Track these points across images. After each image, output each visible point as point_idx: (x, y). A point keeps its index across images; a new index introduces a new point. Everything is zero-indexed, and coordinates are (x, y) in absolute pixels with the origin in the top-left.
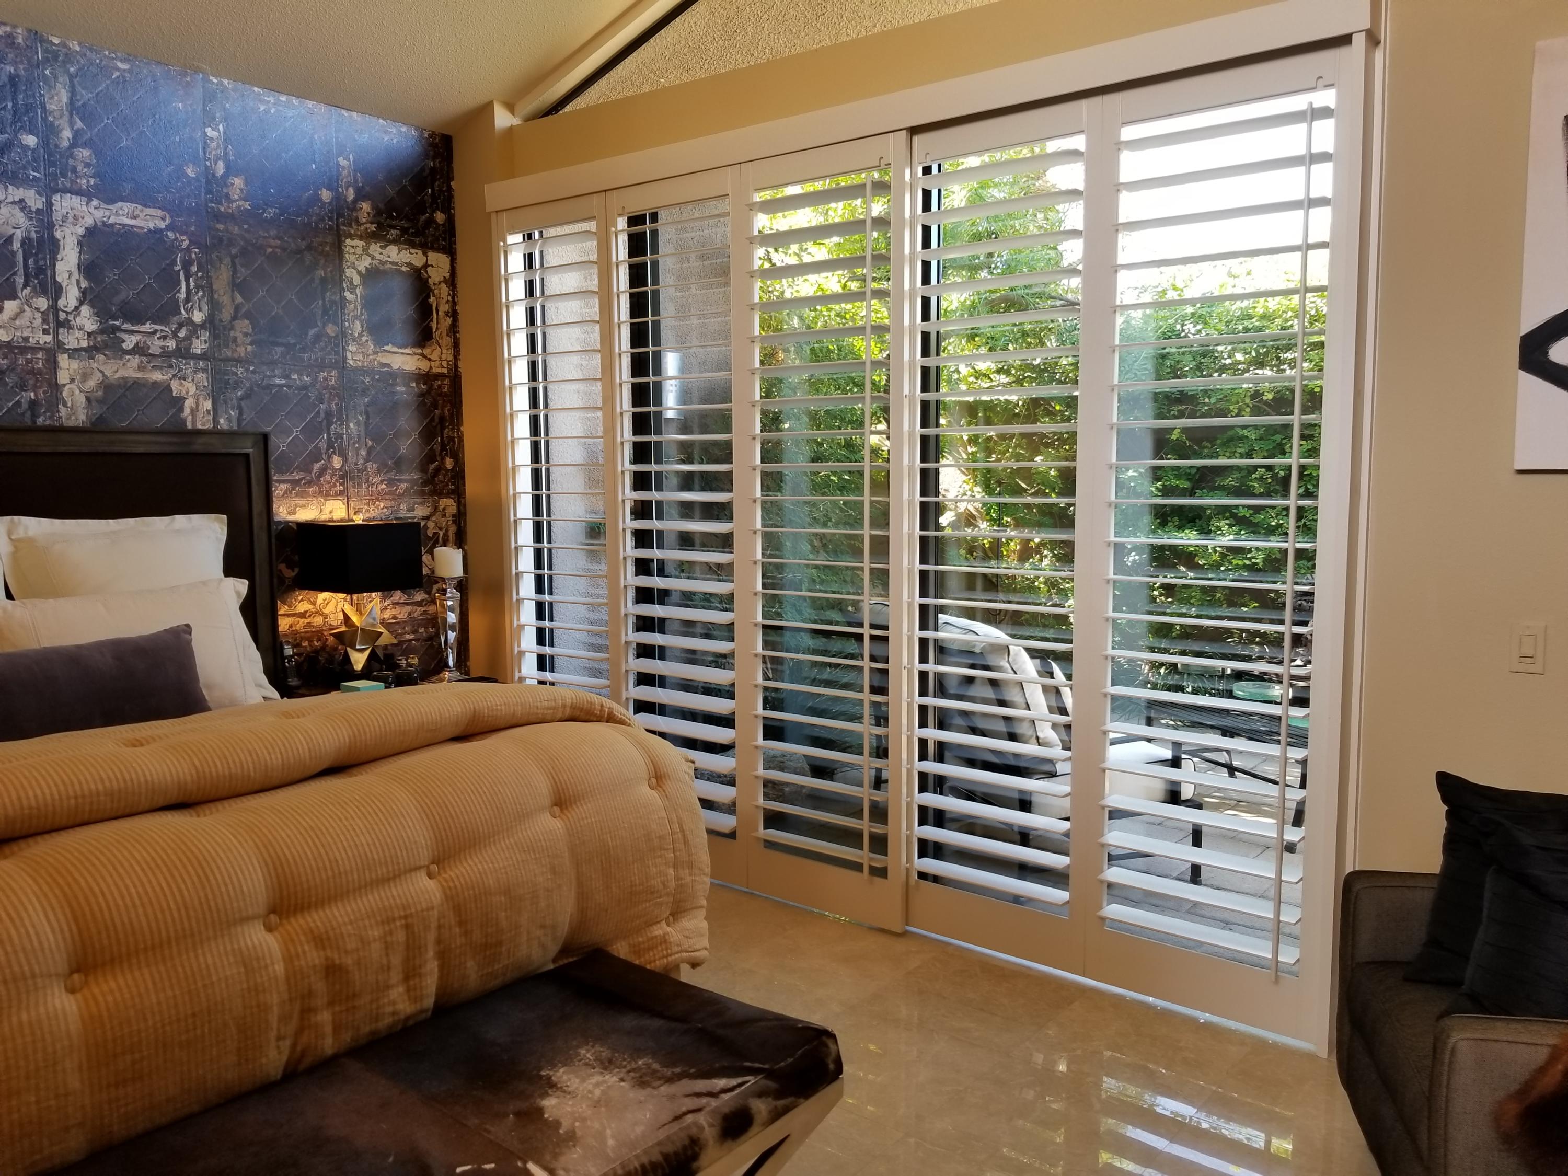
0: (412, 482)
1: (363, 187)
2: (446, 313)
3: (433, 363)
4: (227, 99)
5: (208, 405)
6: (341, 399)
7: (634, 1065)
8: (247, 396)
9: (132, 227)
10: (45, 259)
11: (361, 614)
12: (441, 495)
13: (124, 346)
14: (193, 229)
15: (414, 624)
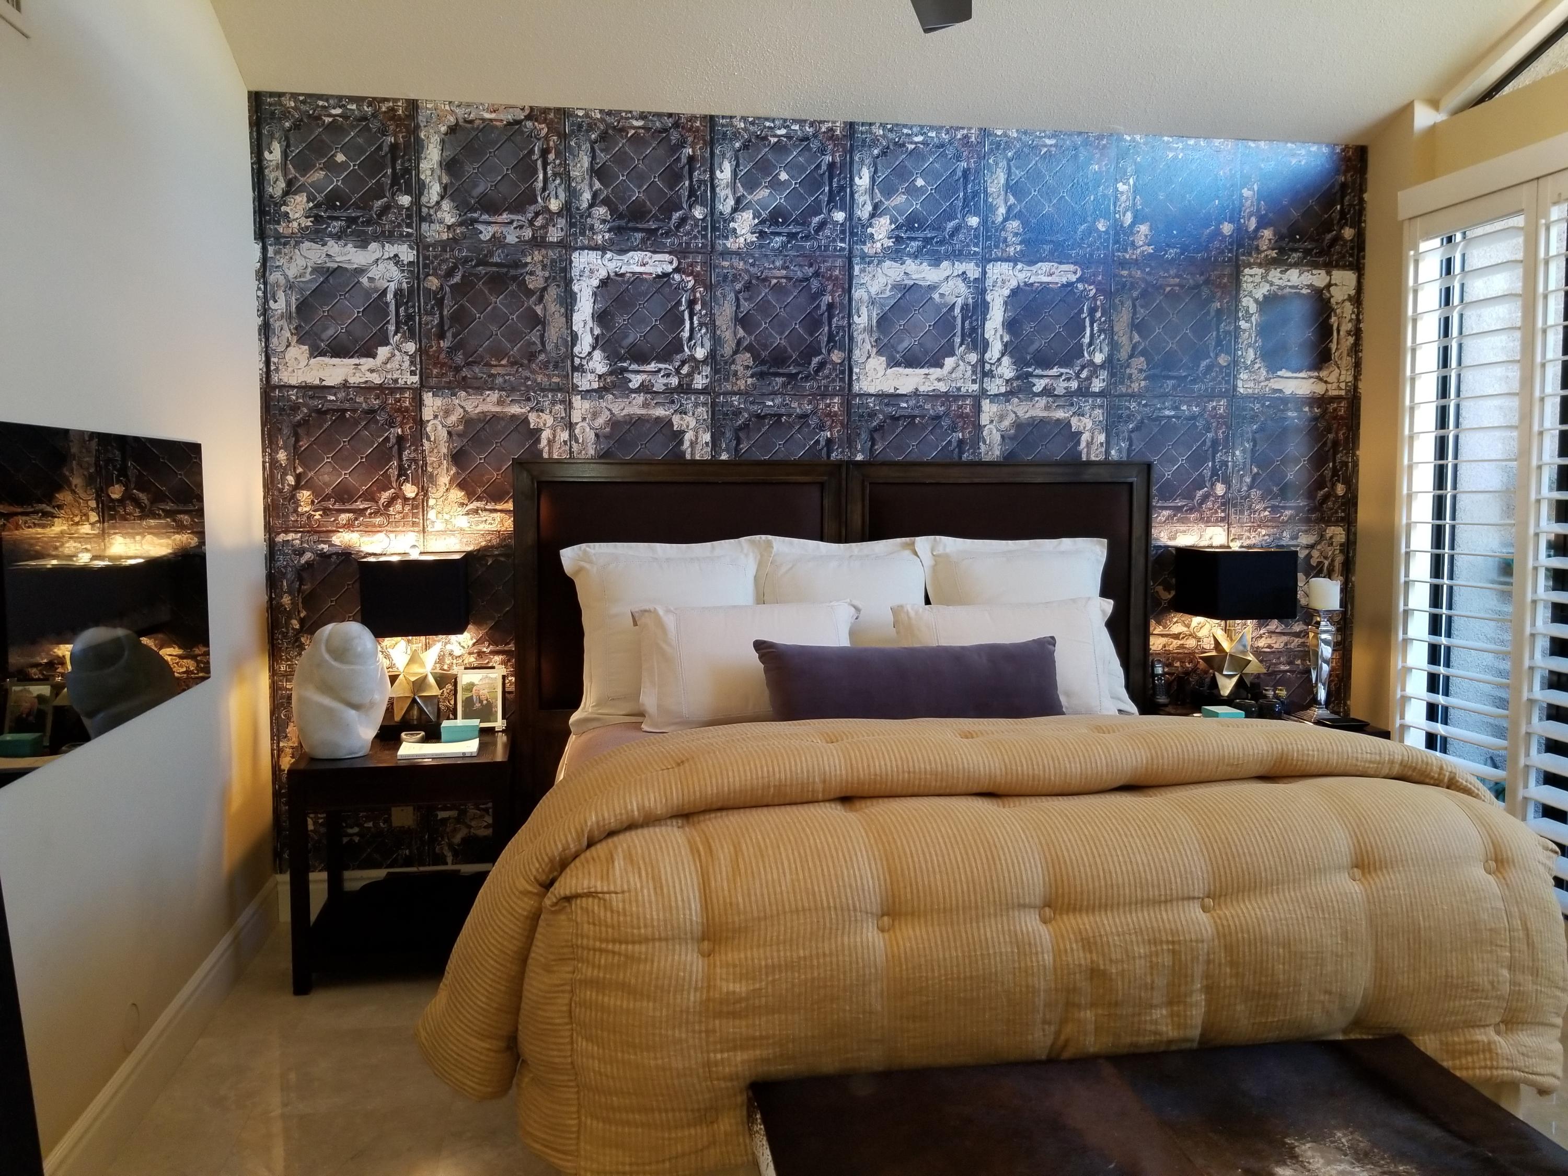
0: (1296, 508)
1: (1266, 214)
2: (1349, 333)
3: (1329, 386)
4: (1138, 153)
5: (1102, 438)
6: (1229, 427)
7: (1392, 1168)
8: (1137, 429)
9: (1048, 283)
10: (977, 320)
11: (1231, 640)
12: (1329, 522)
13: (1035, 389)
14: (1100, 278)
15: (1290, 655)
